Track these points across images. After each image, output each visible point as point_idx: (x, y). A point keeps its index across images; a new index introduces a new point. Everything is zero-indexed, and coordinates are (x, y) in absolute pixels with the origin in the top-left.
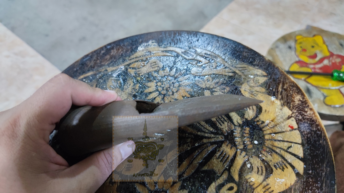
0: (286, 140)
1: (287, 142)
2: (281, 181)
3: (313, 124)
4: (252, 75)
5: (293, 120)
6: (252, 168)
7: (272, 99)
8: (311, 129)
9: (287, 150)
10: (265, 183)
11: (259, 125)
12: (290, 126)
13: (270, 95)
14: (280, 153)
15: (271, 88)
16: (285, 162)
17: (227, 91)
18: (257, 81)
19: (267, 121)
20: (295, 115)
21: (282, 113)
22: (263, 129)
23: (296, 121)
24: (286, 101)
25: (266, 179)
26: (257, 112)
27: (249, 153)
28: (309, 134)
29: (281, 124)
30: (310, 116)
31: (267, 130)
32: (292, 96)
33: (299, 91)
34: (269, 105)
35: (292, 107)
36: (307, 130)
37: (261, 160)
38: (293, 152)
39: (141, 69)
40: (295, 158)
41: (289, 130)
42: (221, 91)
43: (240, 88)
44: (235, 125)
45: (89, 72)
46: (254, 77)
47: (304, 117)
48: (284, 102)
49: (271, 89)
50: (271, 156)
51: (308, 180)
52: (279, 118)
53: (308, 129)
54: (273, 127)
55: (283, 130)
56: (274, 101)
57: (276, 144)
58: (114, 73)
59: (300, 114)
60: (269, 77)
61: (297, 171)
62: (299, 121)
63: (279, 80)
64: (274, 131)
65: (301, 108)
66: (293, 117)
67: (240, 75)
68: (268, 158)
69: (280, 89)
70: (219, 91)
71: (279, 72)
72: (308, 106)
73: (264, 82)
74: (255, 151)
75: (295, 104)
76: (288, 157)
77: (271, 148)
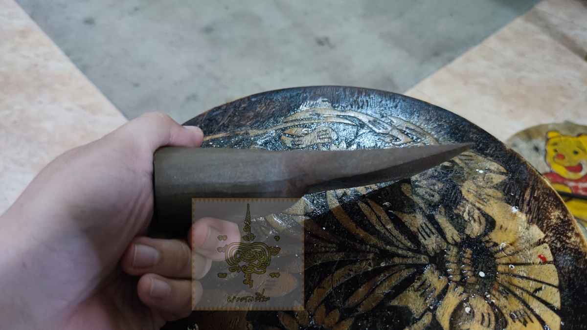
0: (532, 277)
1: (535, 280)
3: (580, 258)
4: (481, 169)
5: (546, 248)
6: (472, 314)
7: (512, 210)
8: (575, 266)
9: (533, 293)
11: (489, 248)
12: (540, 256)
13: (510, 204)
15: (513, 193)
16: (529, 312)
17: (438, 188)
18: (490, 180)
19: (503, 243)
20: (549, 241)
21: (529, 234)
22: (496, 256)
23: (552, 250)
24: (536, 217)
26: (486, 227)
27: (470, 290)
28: (572, 273)
29: (526, 251)
30: (575, 244)
31: (502, 257)
32: (546, 209)
33: (558, 204)
34: (507, 218)
35: (545, 227)
36: (569, 266)
37: (488, 303)
38: (544, 298)
39: (302, 138)
40: (546, 308)
41: (538, 263)
42: (428, 187)
43: (460, 187)
44: (448, 243)
45: (220, 133)
46: (486, 173)
47: (565, 245)
48: (532, 218)
49: (512, 194)
50: (507, 298)
52: (523, 241)
53: (571, 264)
54: (513, 254)
55: (529, 261)
56: (516, 214)
57: (516, 281)
58: (259, 138)
59: (558, 239)
60: (511, 175)
61: (548, 329)
62: (556, 251)
63: (526, 183)
64: (513, 260)
65: (560, 230)
66: (547, 243)
67: (461, 167)
68: (500, 303)
69: (527, 197)
71: (527, 169)
72: (573, 229)
73: (501, 182)
74: (480, 289)
75: (550, 223)
76: (535, 305)
77: (507, 287)
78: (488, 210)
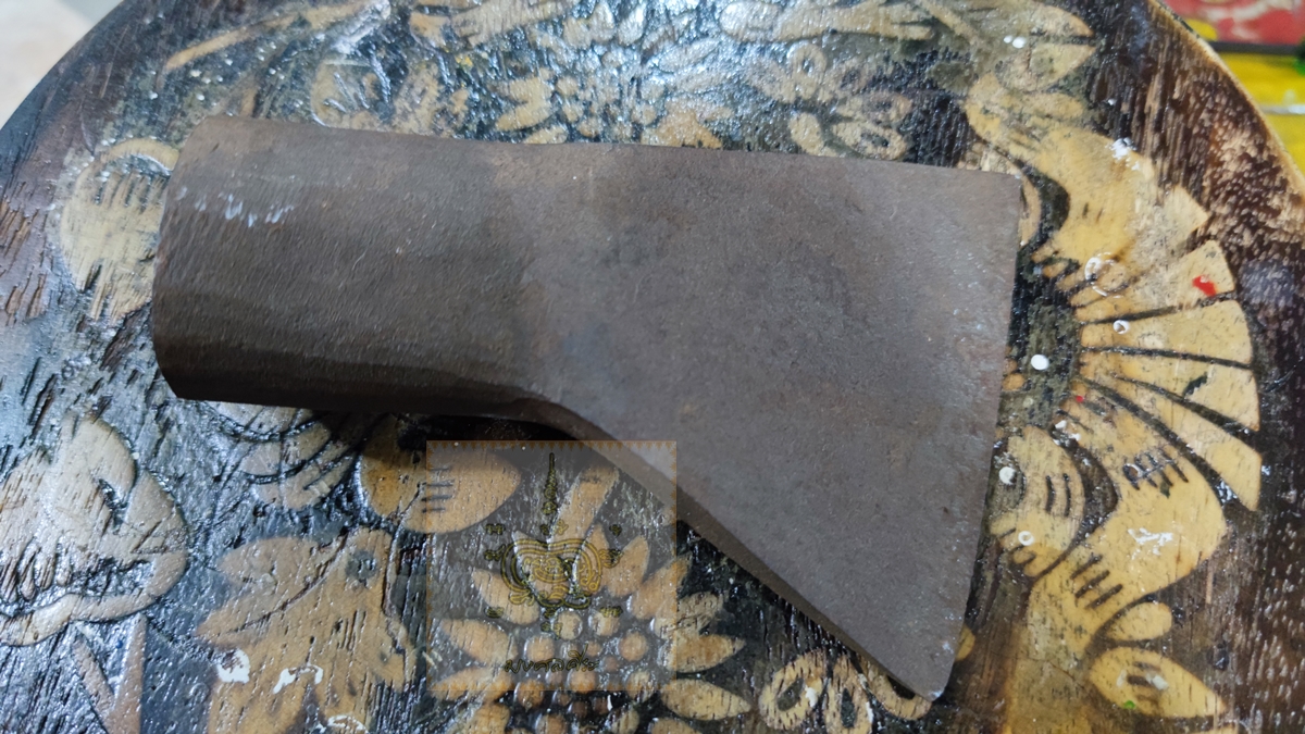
0: (1180, 347)
1: (1185, 356)
2: (1155, 542)
4: (1018, 34)
5: (1213, 254)
6: (1019, 484)
7: (1114, 152)
8: (1295, 296)
9: (1184, 394)
10: (1082, 554)
11: (1055, 280)
12: (1197, 282)
13: (1105, 133)
14: (1150, 411)
15: (1112, 97)
16: (1174, 453)
17: (898, 115)
18: (1045, 68)
19: (1092, 260)
20: (1220, 231)
21: (1163, 217)
22: (1075, 300)
23: (1229, 257)
24: (1180, 163)
25: (1087, 535)
26: (1043, 217)
27: (1010, 415)
28: (1286, 317)
29: (1157, 271)
30: (1291, 230)
31: (1091, 303)
32: (1207, 135)
33: (1240, 114)
34: (1100, 180)
35: (1207, 191)
36: (1278, 299)
37: (1063, 445)
38: (1213, 405)
39: (475, 11)
40: (1221, 433)
41: (1194, 303)
42: (869, 116)
43: (960, 102)
45: (217, 35)
46: (1032, 46)
47: (1263, 236)
48: (1171, 168)
49: (1111, 102)
50: (1112, 424)
51: (1279, 532)
52: (1148, 243)
53: (1283, 292)
54: (1124, 287)
55: (1169, 303)
56: (1124, 163)
57: (1136, 367)
58: (342, 33)
59: (1246, 222)
60: (1103, 42)
61: (1229, 493)
62: (1241, 258)
63: (1149, 60)
64: (1124, 307)
65: (1249, 192)
66: (1215, 238)
67: (961, 37)
68: (1096, 438)
69: (1153, 104)
70: (859, 115)
71: (1148, 16)
72: (1284, 183)
73: (1078, 69)
74: (1036, 406)
75: (1221, 176)
76: (1190, 428)
77: (1110, 390)
78: (1046, 164)
